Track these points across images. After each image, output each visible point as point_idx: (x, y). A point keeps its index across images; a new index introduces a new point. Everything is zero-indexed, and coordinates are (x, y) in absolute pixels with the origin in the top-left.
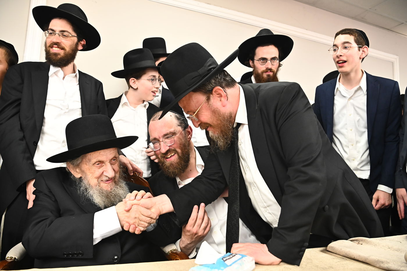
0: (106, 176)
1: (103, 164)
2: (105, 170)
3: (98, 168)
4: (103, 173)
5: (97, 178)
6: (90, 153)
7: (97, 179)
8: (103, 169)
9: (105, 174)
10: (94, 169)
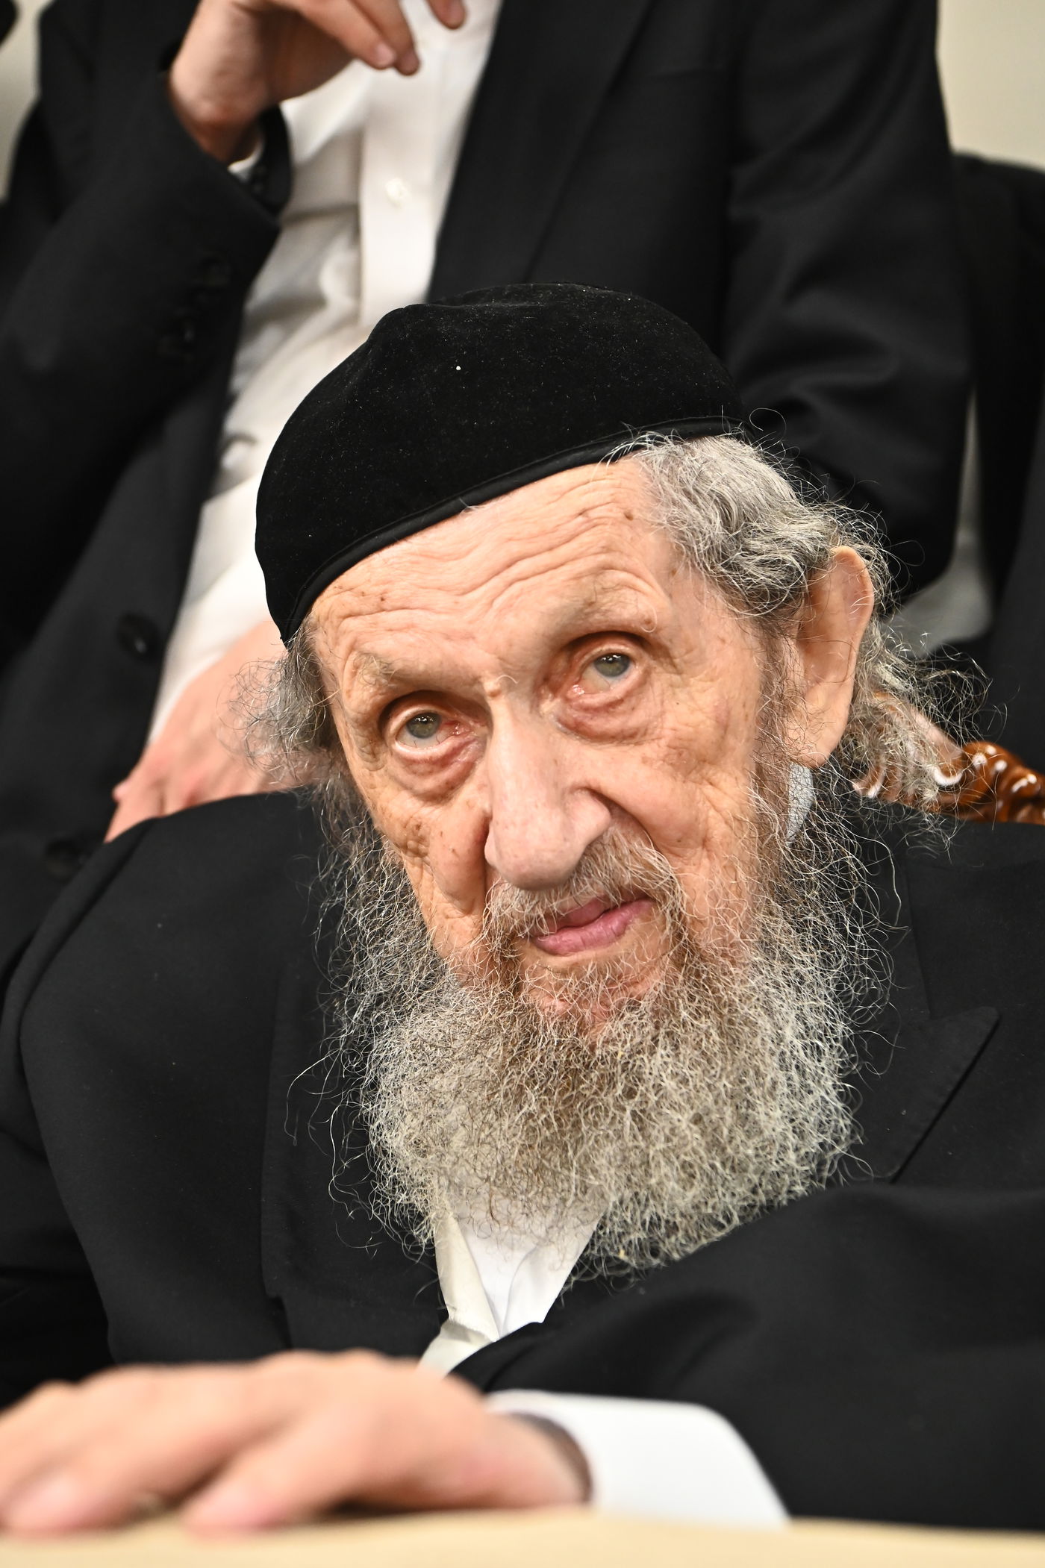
2: (487, 807)
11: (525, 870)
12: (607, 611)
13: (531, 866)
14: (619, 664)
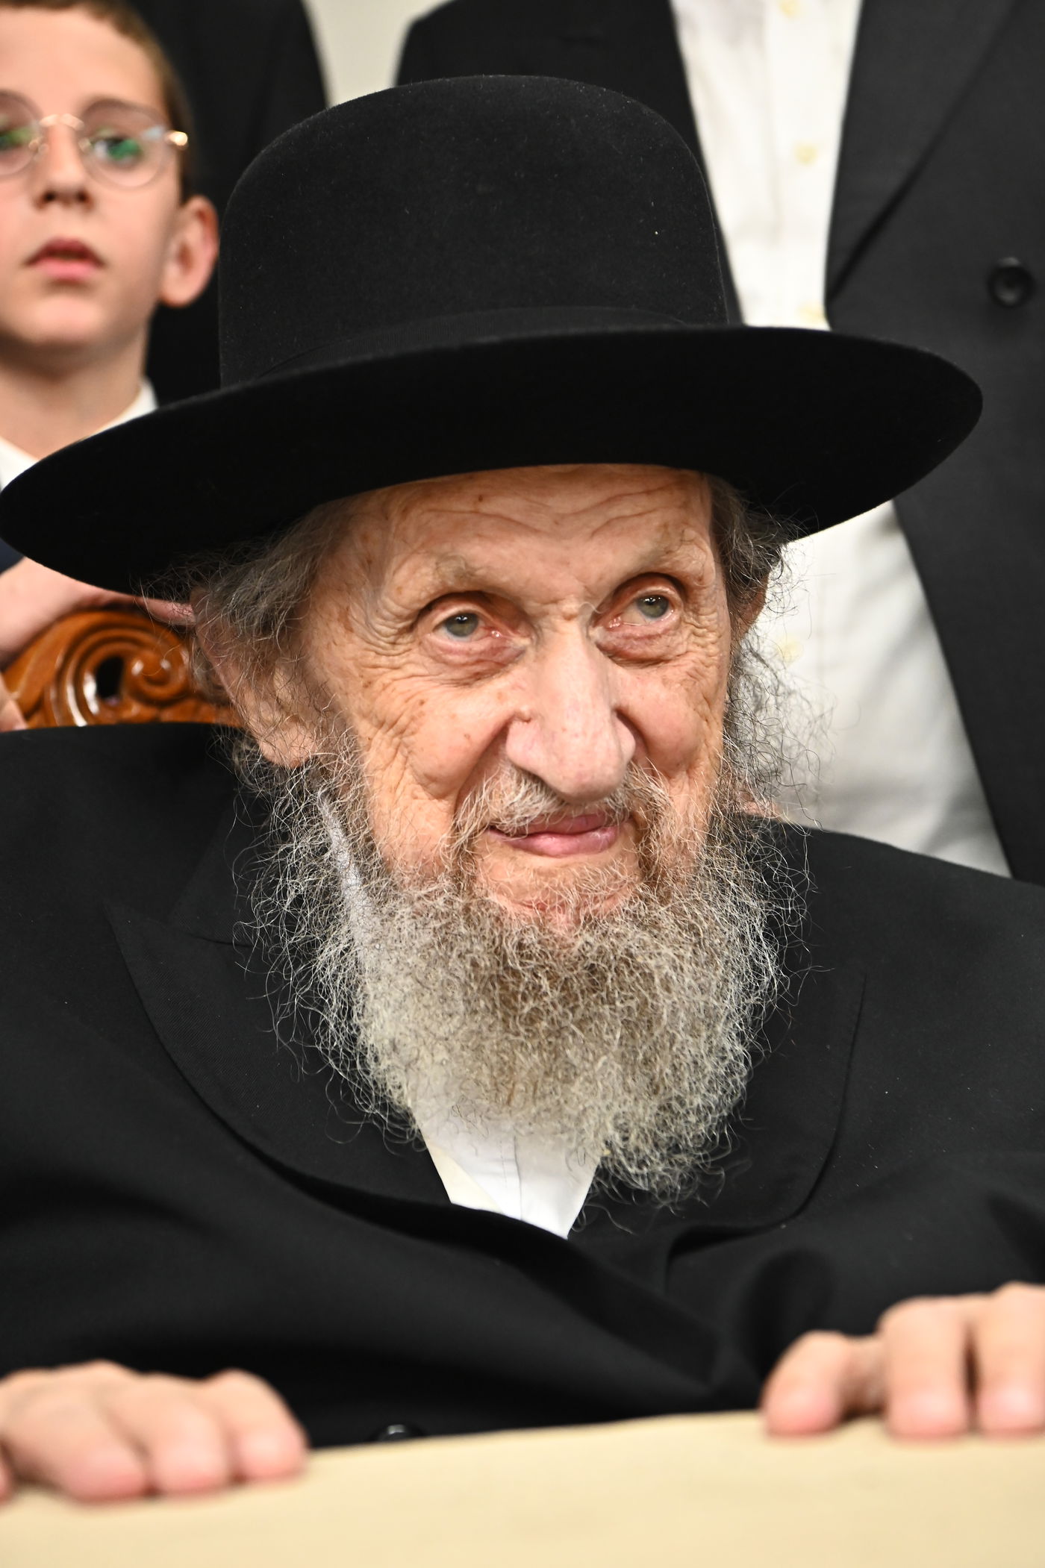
0: (533, 778)
1: (519, 641)
2: (525, 709)
3: (458, 674)
4: (501, 734)
5: (440, 796)
6: (382, 493)
7: (445, 805)
8: (501, 696)
9: (520, 746)
10: (418, 684)
11: (586, 780)
12: (678, 561)
13: (593, 777)
14: (660, 605)
